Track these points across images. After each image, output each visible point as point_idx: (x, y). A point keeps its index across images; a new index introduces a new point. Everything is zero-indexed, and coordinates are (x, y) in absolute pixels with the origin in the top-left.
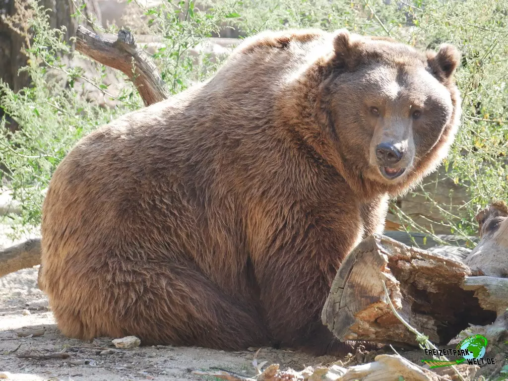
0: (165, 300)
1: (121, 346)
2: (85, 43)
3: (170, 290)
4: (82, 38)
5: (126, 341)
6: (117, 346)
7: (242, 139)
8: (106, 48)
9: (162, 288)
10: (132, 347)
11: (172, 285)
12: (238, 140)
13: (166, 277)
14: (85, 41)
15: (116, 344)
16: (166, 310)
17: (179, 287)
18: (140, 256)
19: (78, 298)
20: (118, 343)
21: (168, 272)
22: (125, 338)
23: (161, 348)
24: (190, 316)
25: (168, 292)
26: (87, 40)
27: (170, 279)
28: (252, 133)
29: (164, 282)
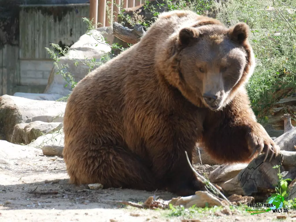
0: (113, 167)
1: (93, 188)
2: (117, 31)
3: (115, 161)
4: (116, 29)
5: (95, 186)
6: (90, 188)
7: (139, 70)
8: (128, 34)
9: (110, 160)
10: (98, 188)
11: (116, 159)
12: (137, 71)
13: (113, 154)
14: (117, 30)
15: (90, 187)
16: (114, 172)
17: (119, 160)
18: (99, 142)
19: (73, 164)
20: (92, 187)
21: (114, 152)
22: (95, 184)
23: (112, 189)
24: (126, 175)
25: (113, 162)
26: (118, 29)
27: (115, 155)
28: (145, 67)
29: (111, 158)
